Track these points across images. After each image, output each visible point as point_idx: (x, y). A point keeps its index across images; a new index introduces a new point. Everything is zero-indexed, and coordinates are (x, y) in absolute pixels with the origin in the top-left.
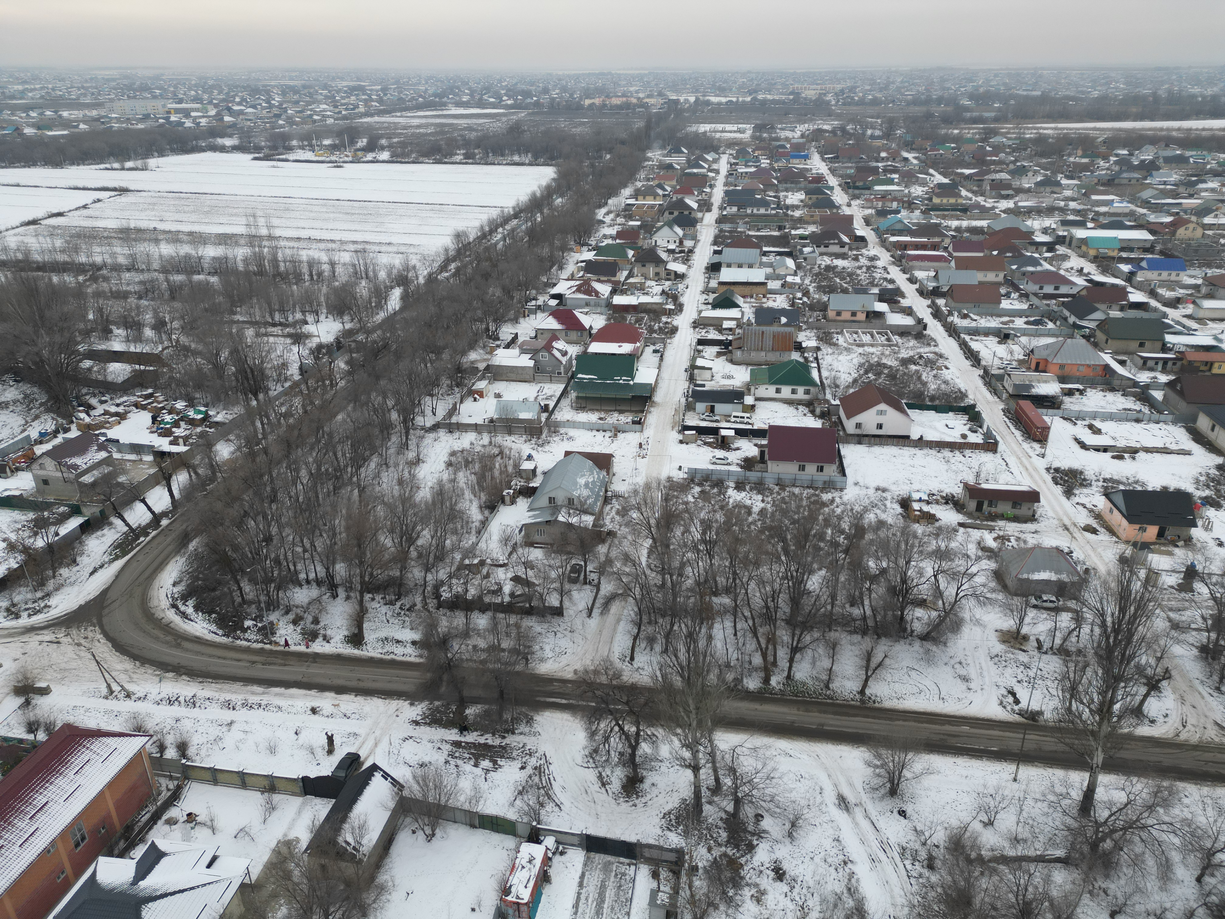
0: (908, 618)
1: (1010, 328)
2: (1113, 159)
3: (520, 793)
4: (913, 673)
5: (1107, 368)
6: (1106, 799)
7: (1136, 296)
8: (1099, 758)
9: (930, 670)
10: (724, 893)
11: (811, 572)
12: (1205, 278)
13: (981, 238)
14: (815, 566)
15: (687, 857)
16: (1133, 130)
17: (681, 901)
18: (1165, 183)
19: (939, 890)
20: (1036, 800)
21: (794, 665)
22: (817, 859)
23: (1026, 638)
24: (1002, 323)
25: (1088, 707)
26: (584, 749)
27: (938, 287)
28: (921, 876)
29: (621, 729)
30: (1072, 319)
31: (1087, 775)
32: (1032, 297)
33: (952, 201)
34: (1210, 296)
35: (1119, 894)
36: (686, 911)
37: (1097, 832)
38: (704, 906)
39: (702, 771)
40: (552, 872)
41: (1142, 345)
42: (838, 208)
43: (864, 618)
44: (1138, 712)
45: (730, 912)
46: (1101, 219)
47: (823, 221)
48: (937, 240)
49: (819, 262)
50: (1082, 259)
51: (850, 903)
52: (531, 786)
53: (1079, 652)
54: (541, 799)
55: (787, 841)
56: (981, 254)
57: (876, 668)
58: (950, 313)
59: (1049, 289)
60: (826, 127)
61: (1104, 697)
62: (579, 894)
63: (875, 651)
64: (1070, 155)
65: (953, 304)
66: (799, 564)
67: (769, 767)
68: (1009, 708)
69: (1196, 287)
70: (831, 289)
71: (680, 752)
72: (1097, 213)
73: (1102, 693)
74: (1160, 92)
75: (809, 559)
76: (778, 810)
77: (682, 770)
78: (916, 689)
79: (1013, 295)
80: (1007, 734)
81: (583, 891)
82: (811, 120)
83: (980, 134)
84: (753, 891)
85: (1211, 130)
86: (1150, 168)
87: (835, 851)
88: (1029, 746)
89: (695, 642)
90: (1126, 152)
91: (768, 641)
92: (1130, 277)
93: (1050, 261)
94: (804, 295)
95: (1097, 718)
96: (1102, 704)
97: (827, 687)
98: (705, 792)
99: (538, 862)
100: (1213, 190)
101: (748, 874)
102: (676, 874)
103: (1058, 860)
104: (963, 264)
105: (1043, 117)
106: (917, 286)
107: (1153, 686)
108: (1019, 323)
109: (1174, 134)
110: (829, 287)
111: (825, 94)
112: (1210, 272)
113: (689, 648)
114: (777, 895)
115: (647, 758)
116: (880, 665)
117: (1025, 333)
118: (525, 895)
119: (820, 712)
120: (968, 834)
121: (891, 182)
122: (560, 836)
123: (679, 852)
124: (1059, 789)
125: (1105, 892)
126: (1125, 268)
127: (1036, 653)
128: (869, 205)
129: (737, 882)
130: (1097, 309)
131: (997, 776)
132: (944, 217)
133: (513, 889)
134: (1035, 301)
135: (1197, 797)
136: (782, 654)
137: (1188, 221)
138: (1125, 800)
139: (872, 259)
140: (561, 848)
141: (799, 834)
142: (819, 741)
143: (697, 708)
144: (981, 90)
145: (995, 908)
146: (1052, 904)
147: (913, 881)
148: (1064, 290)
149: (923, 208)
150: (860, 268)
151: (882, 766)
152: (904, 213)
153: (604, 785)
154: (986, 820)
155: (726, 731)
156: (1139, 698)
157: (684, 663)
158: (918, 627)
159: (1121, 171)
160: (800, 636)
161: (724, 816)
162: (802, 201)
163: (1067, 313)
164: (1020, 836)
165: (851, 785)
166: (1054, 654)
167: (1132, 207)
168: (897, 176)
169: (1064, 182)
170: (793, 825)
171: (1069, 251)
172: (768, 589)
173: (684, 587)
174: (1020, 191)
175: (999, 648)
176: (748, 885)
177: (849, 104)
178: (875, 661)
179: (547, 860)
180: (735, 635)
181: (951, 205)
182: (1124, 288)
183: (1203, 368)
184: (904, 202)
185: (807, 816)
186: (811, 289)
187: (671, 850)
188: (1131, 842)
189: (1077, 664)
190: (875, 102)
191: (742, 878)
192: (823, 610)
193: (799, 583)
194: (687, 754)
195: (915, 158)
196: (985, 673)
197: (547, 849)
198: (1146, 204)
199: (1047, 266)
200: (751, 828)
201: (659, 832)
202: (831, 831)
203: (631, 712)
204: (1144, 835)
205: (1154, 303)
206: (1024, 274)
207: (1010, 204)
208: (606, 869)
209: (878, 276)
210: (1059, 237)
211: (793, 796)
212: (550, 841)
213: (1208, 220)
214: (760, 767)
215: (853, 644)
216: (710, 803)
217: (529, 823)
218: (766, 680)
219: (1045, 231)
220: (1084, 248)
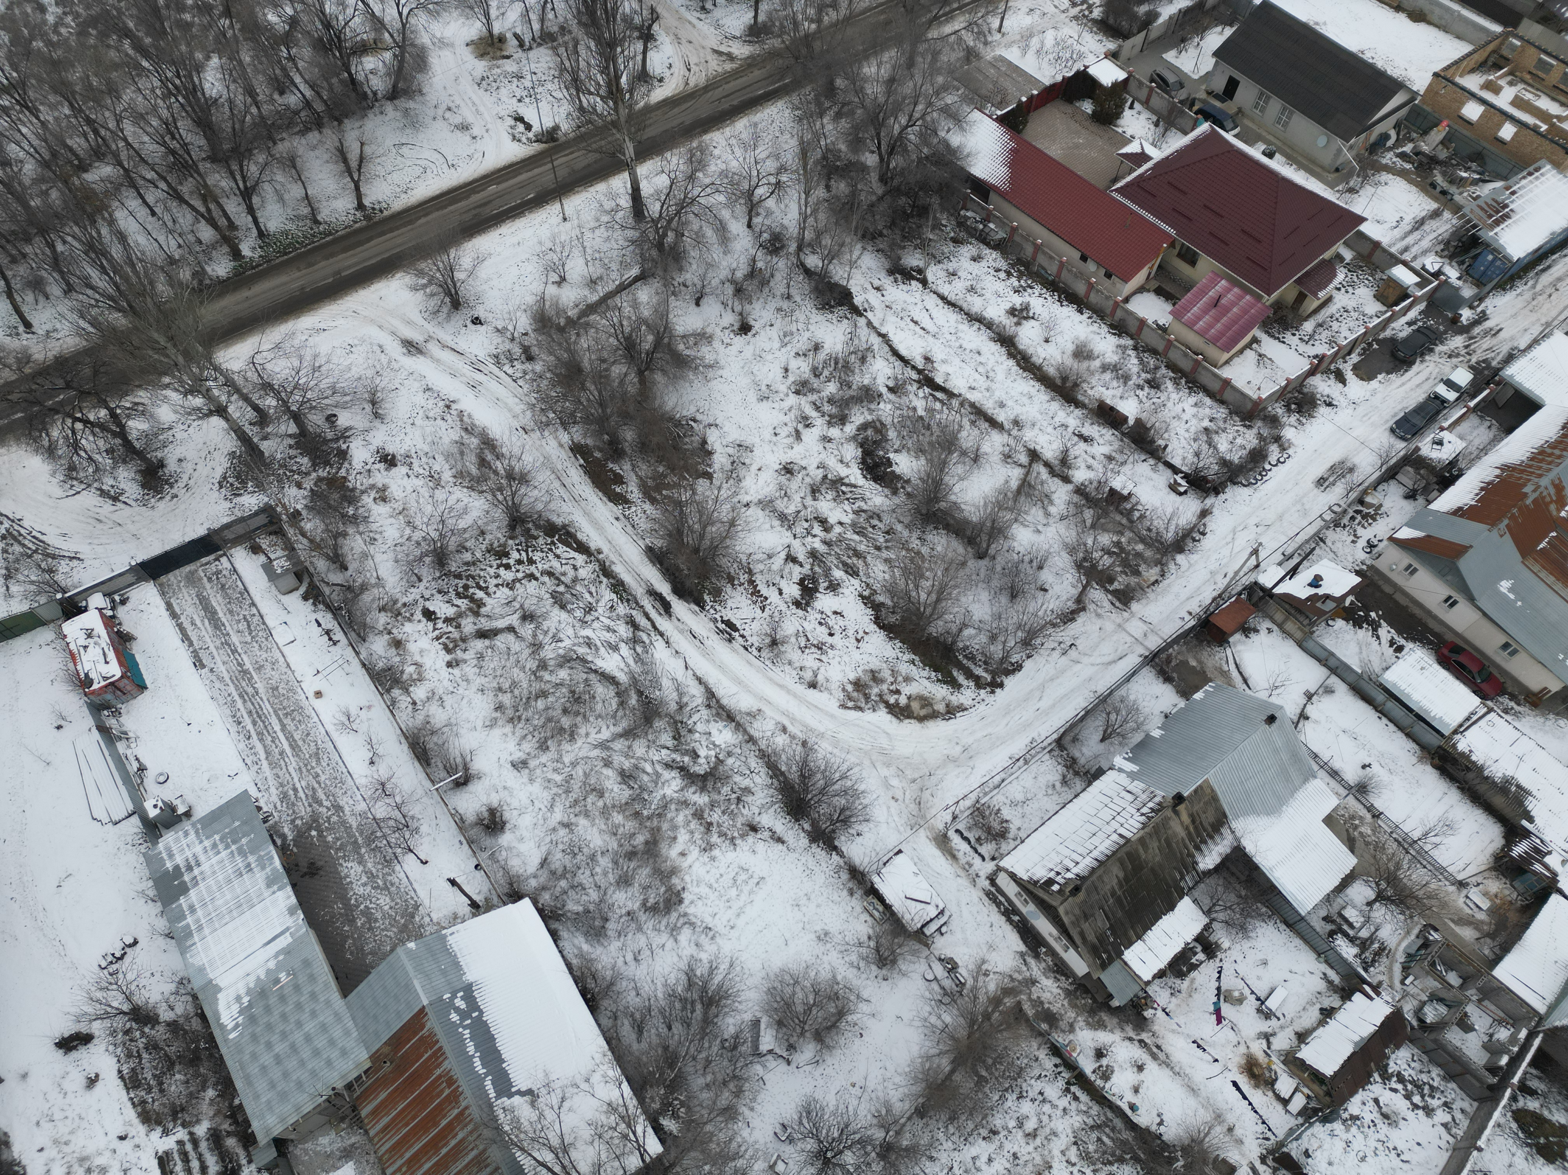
0: (360, 77)
3: (8, 577)
4: (405, 150)
6: (652, 191)
8: (630, 149)
9: (421, 136)
10: (344, 516)
11: (199, 68)
14: (199, 56)
15: (279, 509)
17: (303, 555)
19: (548, 375)
20: (593, 230)
21: (258, 214)
22: (418, 422)
23: (502, 39)
25: (598, 95)
26: (53, 474)
28: (525, 373)
29: (86, 422)
31: (626, 175)
35: (696, 280)
36: (314, 560)
37: (657, 230)
38: (331, 542)
39: (231, 409)
40: (126, 628)
43: (308, 104)
44: (643, 77)
45: (361, 529)
51: (474, 442)
52: (17, 561)
53: (563, 29)
54: (43, 565)
55: (377, 423)
57: (360, 166)
61: (608, 75)
62: (180, 626)
63: (345, 144)
66: (173, 63)
67: (308, 358)
68: (524, 140)
71: (187, 404)
73: (604, 71)
75: (183, 48)
76: (348, 398)
77: (204, 423)
78: (418, 171)
80: (537, 171)
81: (183, 619)
84: (373, 494)
87: (431, 401)
88: (562, 173)
89: (104, 253)
91: (204, 199)
95: (611, 103)
96: (609, 84)
97: (316, 222)
98: (251, 431)
99: (100, 629)
101: (356, 481)
102: (279, 532)
103: (636, 279)
107: (647, 37)
113: (102, 267)
114: (400, 482)
115: (148, 437)
116: (361, 159)
118: (114, 670)
119: (327, 258)
120: (548, 304)
122: (105, 588)
123: (267, 510)
124: (609, 205)
125: (685, 285)
127: (520, 54)
129: (350, 496)
131: (547, 226)
133: (93, 675)
135: (724, 143)
136: (234, 207)
138: (668, 182)
140: (117, 598)
141: (386, 408)
142: (346, 294)
143: (171, 339)
145: (603, 361)
146: (648, 326)
147: (521, 382)
151: (430, 283)
153: (115, 499)
154: (557, 279)
155: (227, 346)
156: (639, 58)
157: (111, 291)
158: (378, 84)
160: (242, 170)
161: (292, 442)
164: (594, 276)
165: (409, 323)
166: (539, 45)
170: (373, 403)
172: (155, 122)
173: (27, 182)
175: (480, 67)
176: (363, 492)
178: (353, 157)
179: (110, 622)
180: (153, 213)
185: (382, 385)
187: (256, 514)
188: (687, 223)
189: (566, 44)
191: (354, 490)
192: (248, 118)
193: (193, 91)
194: (198, 401)
196: (482, 109)
197: (100, 610)
200: (330, 435)
201: (228, 505)
202: (416, 385)
203: (83, 394)
204: (696, 209)
208: (192, 580)
211: (355, 372)
212: (97, 600)
214: (296, 363)
215: (314, 148)
216: (265, 438)
217: (52, 600)
218: (236, 254)
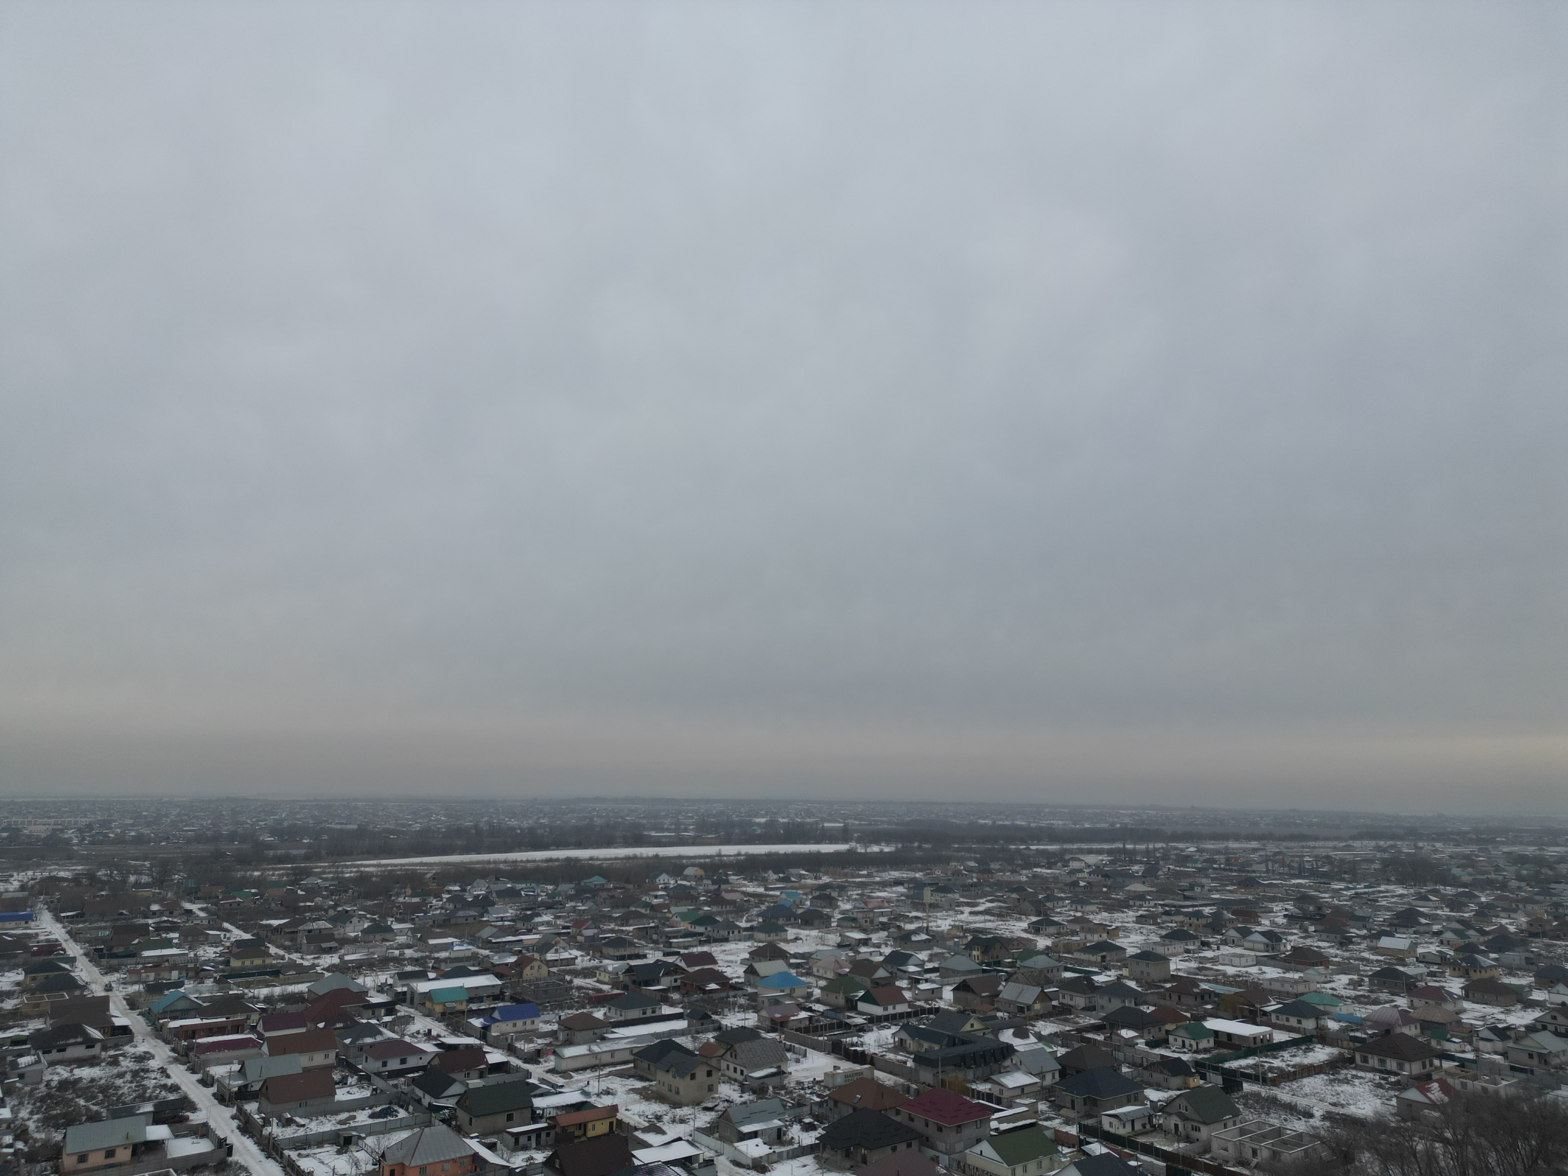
1: (351, 1128)
2: (446, 896)
5: (476, 1157)
7: (495, 1056)
12: (560, 1022)
13: (301, 1007)
16: (462, 864)
18: (502, 919)
24: (341, 1122)
27: (246, 1086)
30: (427, 1100)
32: (374, 1078)
33: (258, 962)
34: (569, 1043)
41: (510, 1118)
42: (85, 987)
46: (443, 966)
47: (56, 1011)
48: (239, 1017)
49: (47, 1077)
50: (428, 1019)
56: (303, 1030)
58: (267, 1122)
59: (394, 1064)
60: (62, 874)
64: (398, 895)
65: (269, 1108)
69: (553, 1034)
70: (70, 1120)
72: (438, 960)
74: (482, 825)
79: (350, 1080)
82: (37, 866)
83: (288, 875)
85: (534, 861)
86: (484, 903)
90: (457, 888)
92: (484, 1033)
93: (390, 1026)
94: (17, 1138)
100: (548, 923)
104: (279, 1047)
105: (362, 853)
106: (214, 1089)
108: (363, 1117)
109: (501, 866)
110: (64, 1115)
111: (62, 831)
112: (566, 1014)
117: (371, 1131)
121: (168, 944)
126: (477, 1022)
128: (135, 978)
130: (452, 1082)
132: (248, 985)
134: (379, 1083)
137: (532, 960)
139: (142, 1058)
144: (286, 824)
148: (412, 1062)
149: (217, 975)
150: (121, 1075)
152: (189, 985)
159: (456, 909)
162: (18, 984)
163: (419, 1093)
167: (474, 949)
168: (177, 935)
169: (396, 926)
171: (412, 1010)
174: (345, 941)
177: (101, 843)
181: (257, 967)
182: (480, 1048)
183: (578, 1133)
184: (188, 970)
186: (31, 1125)
190: (140, 840)
195: (201, 909)
198: (487, 944)
199: (389, 1034)
205: (515, 1061)
206: (361, 1049)
207: (334, 959)
209: (150, 1083)
210: (398, 994)
213: (550, 956)
219: (381, 989)
220: (428, 1004)
